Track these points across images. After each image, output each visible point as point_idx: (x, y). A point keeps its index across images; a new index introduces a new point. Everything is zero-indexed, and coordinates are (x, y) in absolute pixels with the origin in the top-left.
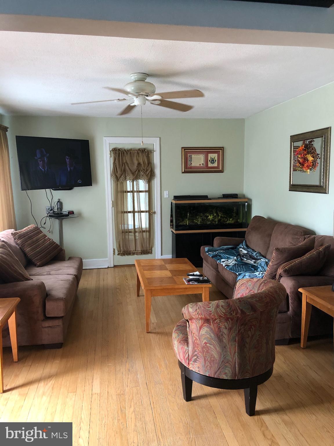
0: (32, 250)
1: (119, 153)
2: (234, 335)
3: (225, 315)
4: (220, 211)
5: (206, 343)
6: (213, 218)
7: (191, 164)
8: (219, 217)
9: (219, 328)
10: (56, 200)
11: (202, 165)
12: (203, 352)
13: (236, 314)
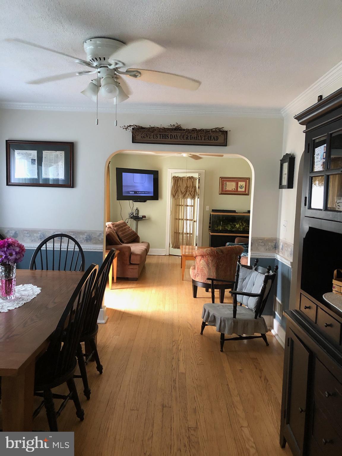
0: (123, 234)
1: (176, 179)
2: (214, 263)
3: (209, 253)
4: (245, 222)
5: (202, 267)
6: (239, 226)
7: (226, 188)
8: (244, 226)
9: (208, 260)
10: (135, 208)
11: (233, 190)
12: (201, 271)
13: (214, 253)
